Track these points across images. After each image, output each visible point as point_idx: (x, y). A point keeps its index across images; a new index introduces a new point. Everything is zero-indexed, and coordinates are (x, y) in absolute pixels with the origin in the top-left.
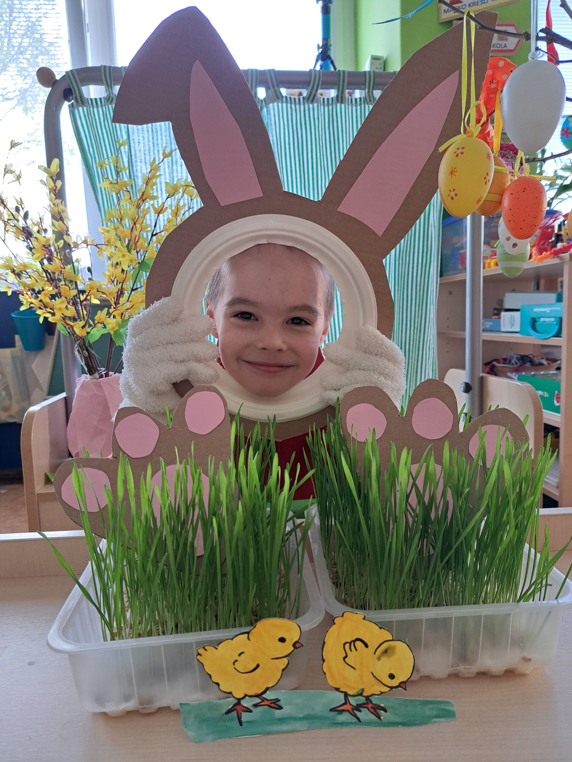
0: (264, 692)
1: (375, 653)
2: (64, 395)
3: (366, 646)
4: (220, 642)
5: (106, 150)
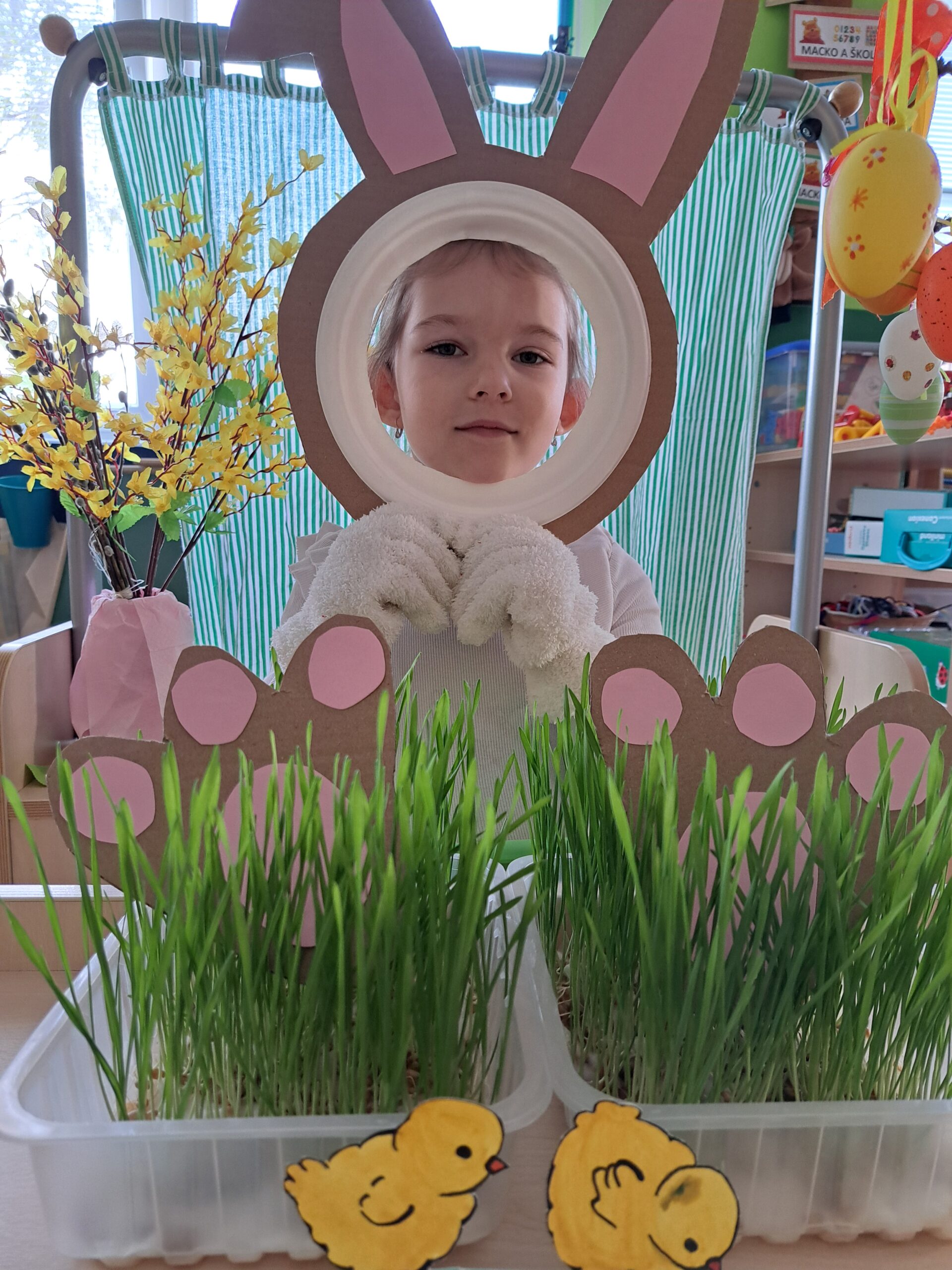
1: (657, 1193)
2: (68, 625)
3: (640, 1176)
5: (165, 181)
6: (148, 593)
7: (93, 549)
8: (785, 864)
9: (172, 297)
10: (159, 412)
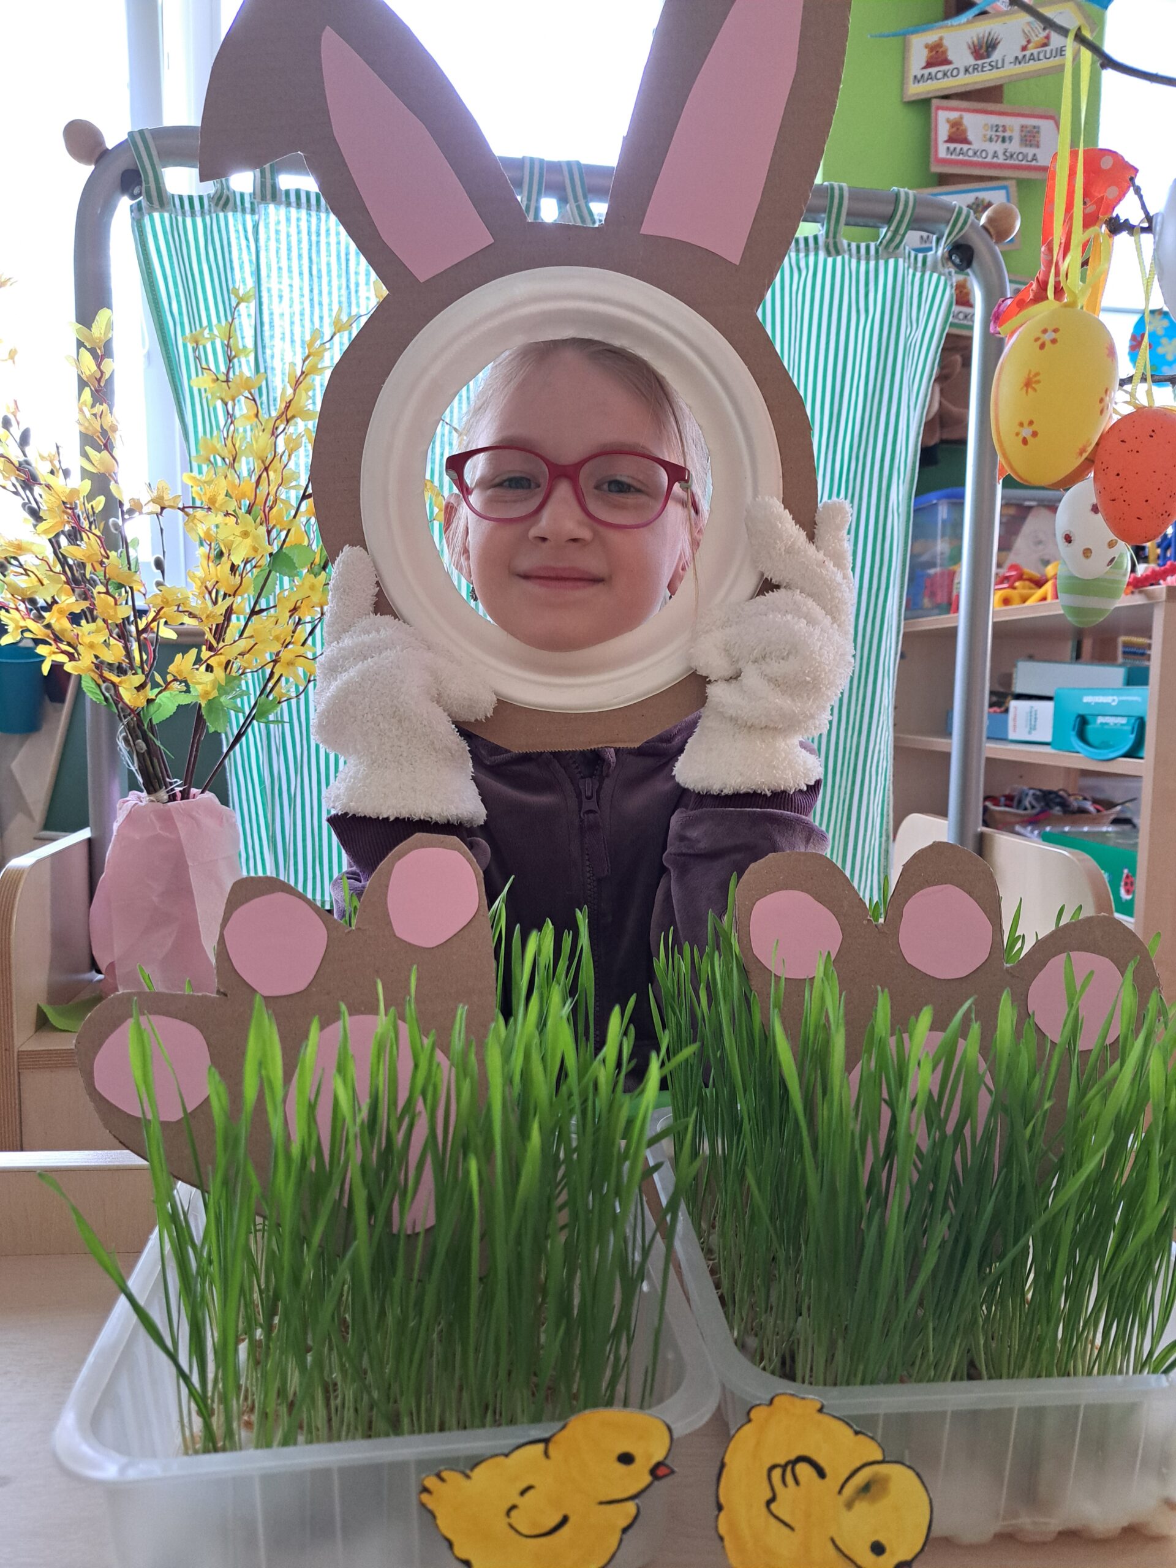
1: (840, 1492)
2: (85, 834)
3: (821, 1473)
4: (475, 1462)
5: (207, 309)
6: (185, 795)
7: (121, 744)
8: (967, 1113)
9: (215, 440)
10: (203, 582)
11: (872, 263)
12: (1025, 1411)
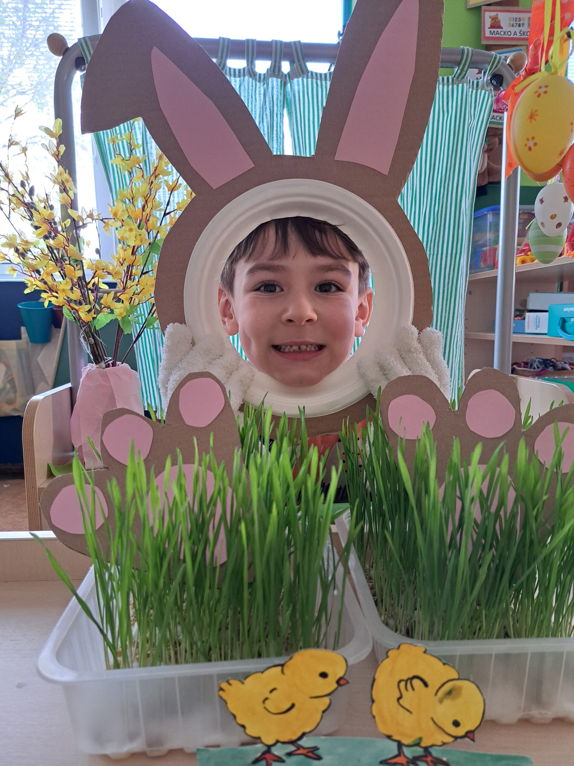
0: (300, 738)
1: (436, 694)
2: (69, 385)
3: (426, 685)
4: (247, 675)
6: (114, 365)
7: (82, 340)
8: (502, 503)
9: (125, 192)
10: (118, 259)
11: (450, 87)
12: (534, 655)
